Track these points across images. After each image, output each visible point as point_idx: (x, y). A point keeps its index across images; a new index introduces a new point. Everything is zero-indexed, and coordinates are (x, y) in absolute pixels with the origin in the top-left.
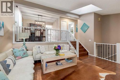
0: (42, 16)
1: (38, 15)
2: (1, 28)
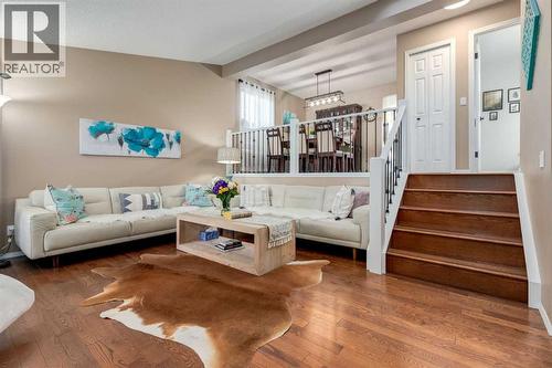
0: (330, 71)
1: (317, 74)
2: (171, 144)
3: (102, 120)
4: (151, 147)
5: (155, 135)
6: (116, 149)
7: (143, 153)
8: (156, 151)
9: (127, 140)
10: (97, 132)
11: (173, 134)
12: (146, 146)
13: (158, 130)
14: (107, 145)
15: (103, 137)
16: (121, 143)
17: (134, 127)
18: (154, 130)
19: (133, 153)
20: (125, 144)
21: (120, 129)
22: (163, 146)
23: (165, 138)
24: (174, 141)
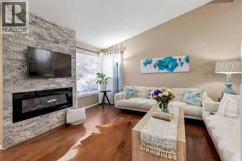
2: (182, 64)
3: (148, 58)
4: (170, 67)
5: (172, 60)
6: (153, 70)
7: (165, 71)
8: (172, 69)
9: (158, 65)
10: (146, 64)
11: (183, 58)
12: (167, 67)
13: (173, 58)
14: (150, 69)
15: (148, 65)
16: (155, 67)
17: (161, 59)
18: (171, 58)
19: (161, 71)
20: (157, 67)
21: (155, 61)
22: (176, 65)
23: (178, 61)
24: (184, 61)
